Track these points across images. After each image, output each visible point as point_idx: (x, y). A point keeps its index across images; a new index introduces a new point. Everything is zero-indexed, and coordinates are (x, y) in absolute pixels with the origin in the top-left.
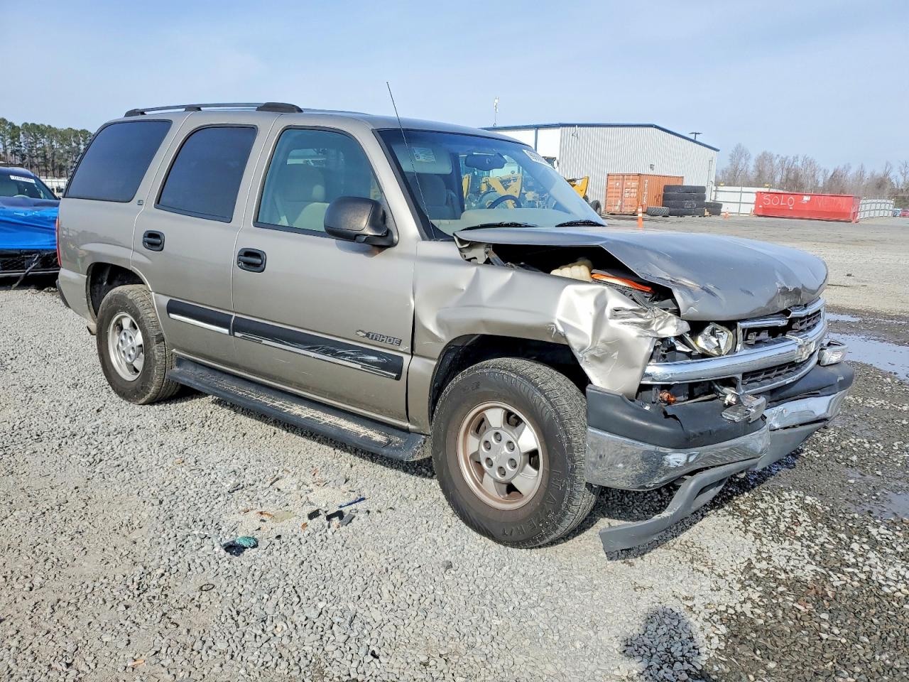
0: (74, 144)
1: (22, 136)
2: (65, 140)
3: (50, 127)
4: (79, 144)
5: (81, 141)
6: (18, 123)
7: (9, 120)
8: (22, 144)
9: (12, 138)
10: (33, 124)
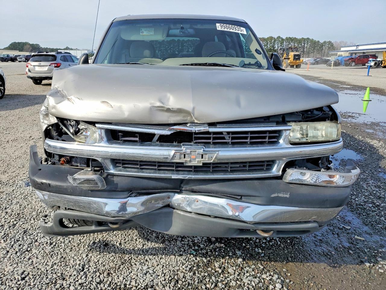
0: (303, 44)
1: (285, 42)
2: (300, 43)
3: (295, 38)
4: (305, 44)
5: (306, 43)
6: (284, 38)
7: (281, 37)
8: (284, 46)
9: (281, 44)
10: (289, 37)
